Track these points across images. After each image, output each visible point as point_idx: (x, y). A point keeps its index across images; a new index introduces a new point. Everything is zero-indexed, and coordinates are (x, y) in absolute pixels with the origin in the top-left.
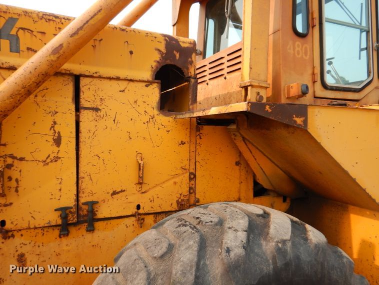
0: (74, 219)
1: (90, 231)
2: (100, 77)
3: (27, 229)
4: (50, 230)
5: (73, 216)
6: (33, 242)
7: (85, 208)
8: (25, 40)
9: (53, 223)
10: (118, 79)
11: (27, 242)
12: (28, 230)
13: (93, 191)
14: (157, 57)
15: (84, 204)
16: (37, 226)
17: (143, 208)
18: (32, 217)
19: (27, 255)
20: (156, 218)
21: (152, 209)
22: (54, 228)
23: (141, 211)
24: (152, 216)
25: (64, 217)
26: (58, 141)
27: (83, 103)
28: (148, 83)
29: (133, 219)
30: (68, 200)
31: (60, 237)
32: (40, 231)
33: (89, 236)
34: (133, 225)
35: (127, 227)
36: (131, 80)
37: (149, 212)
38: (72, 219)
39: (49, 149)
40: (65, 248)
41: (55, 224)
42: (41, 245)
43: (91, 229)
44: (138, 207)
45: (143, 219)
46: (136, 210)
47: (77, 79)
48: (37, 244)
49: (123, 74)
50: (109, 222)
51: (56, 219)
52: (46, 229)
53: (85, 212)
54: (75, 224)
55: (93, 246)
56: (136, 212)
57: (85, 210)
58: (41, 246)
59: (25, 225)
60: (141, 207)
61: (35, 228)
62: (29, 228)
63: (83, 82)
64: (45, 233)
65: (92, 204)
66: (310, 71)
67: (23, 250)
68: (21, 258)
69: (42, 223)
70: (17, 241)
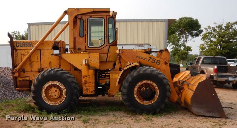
2: (43, 49)
3: (34, 71)
8: (33, 45)
10: (46, 49)
13: (43, 66)
14: (53, 45)
25: (39, 70)
26: (38, 59)
27: (41, 53)
28: (51, 49)
30: (40, 68)
36: (48, 49)
38: (40, 70)
39: (36, 60)
42: (36, 74)
47: (40, 50)
49: (47, 48)
51: (38, 70)
63: (41, 50)
65: (43, 69)
66: (84, 44)
67: (34, 74)
68: (34, 75)
69: (36, 70)
70: (33, 73)
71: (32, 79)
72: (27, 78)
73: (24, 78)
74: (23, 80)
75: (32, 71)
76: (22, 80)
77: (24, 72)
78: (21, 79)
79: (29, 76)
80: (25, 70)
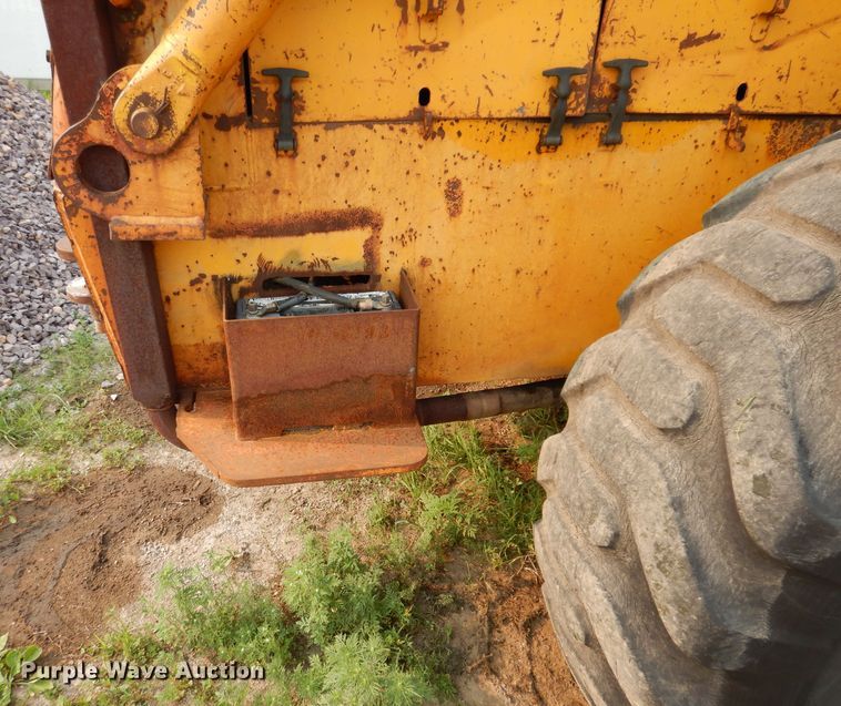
0: (578, 105)
1: (607, 144)
3: (472, 118)
4: (520, 128)
5: (577, 97)
6: (479, 156)
7: (608, 77)
9: (531, 113)
11: (468, 154)
12: (472, 123)
13: (636, 27)
15: (606, 65)
16: (496, 115)
17: (754, 97)
18: (487, 87)
19: (465, 186)
20: (776, 132)
21: (777, 103)
22: (530, 125)
23: (746, 105)
24: (766, 125)
29: (718, 125)
31: (539, 151)
32: (496, 127)
33: (601, 158)
34: (713, 143)
35: (696, 147)
37: (767, 111)
38: (575, 105)
40: (546, 181)
41: (532, 114)
42: (495, 164)
43: (611, 142)
44: (742, 92)
45: (743, 130)
46: (733, 100)
48: (488, 161)
50: (656, 125)
52: (510, 126)
53: (606, 91)
54: (575, 121)
55: (607, 185)
56: (732, 107)
57: (606, 86)
58: (495, 166)
59: (470, 110)
60: (750, 93)
61: (490, 119)
62: (477, 118)
64: (508, 134)
67: (459, 171)
68: (453, 191)
69: (506, 109)
70: (448, 146)
71: (420, 249)
72: (343, 251)
73: (278, 252)
74: (270, 282)
75: (424, 117)
76: (248, 270)
77: (286, 142)
78: (240, 259)
79: (363, 200)
80: (306, 90)
